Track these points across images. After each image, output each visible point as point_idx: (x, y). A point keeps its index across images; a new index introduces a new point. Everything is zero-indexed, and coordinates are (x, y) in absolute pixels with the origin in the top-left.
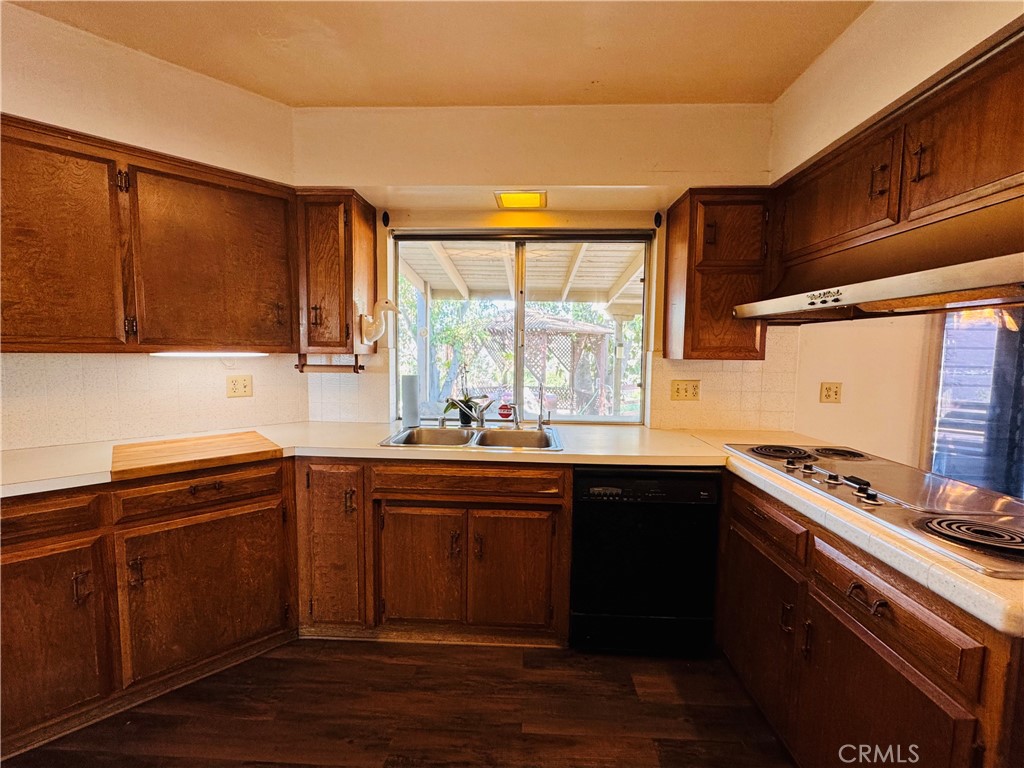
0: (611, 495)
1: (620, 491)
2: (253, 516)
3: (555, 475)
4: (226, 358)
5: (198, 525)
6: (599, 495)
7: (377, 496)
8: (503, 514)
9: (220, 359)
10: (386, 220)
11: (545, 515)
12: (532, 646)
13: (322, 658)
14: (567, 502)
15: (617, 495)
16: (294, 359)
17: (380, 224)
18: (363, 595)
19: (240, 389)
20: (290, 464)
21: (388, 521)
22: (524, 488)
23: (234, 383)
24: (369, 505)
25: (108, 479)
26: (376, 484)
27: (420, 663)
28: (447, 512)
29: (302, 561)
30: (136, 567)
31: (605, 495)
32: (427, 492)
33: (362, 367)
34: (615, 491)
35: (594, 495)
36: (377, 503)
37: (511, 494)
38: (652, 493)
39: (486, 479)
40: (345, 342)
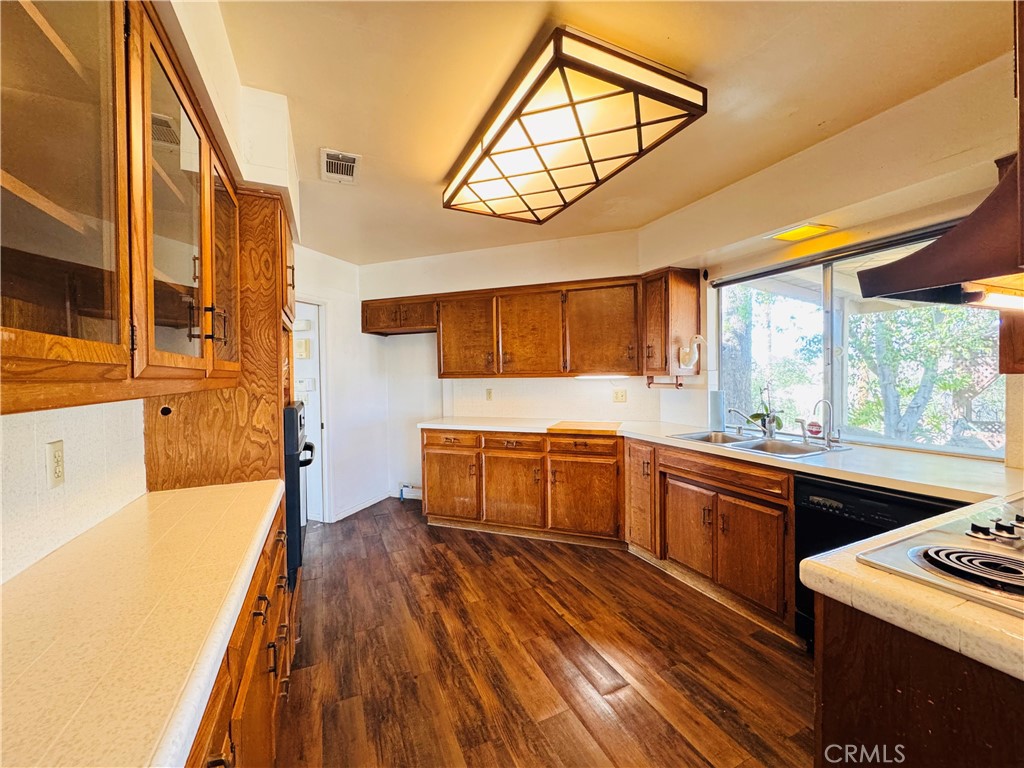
0: (831, 507)
1: (841, 506)
2: (601, 465)
3: (778, 477)
4: (614, 380)
5: (577, 462)
6: (818, 504)
7: (662, 469)
8: (742, 503)
9: (610, 380)
10: (706, 276)
11: (776, 513)
12: (773, 632)
13: (631, 563)
14: (791, 504)
15: (837, 508)
16: (644, 379)
17: (702, 279)
18: (653, 533)
19: (620, 397)
20: (621, 440)
21: (670, 488)
22: (752, 483)
23: (617, 393)
24: (658, 474)
25: (545, 431)
26: (661, 460)
27: (679, 593)
28: (705, 491)
29: (627, 501)
30: (554, 473)
31: (825, 506)
32: (688, 472)
33: (681, 385)
34: (835, 504)
35: (813, 503)
36: (663, 475)
37: (741, 486)
38: (879, 516)
39: (725, 470)
40: (665, 369)
